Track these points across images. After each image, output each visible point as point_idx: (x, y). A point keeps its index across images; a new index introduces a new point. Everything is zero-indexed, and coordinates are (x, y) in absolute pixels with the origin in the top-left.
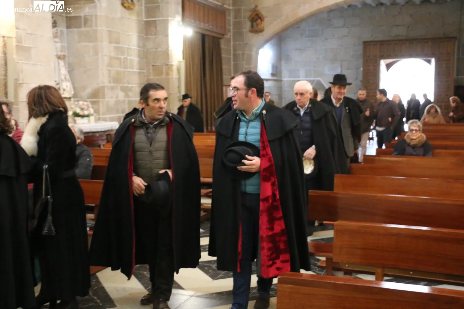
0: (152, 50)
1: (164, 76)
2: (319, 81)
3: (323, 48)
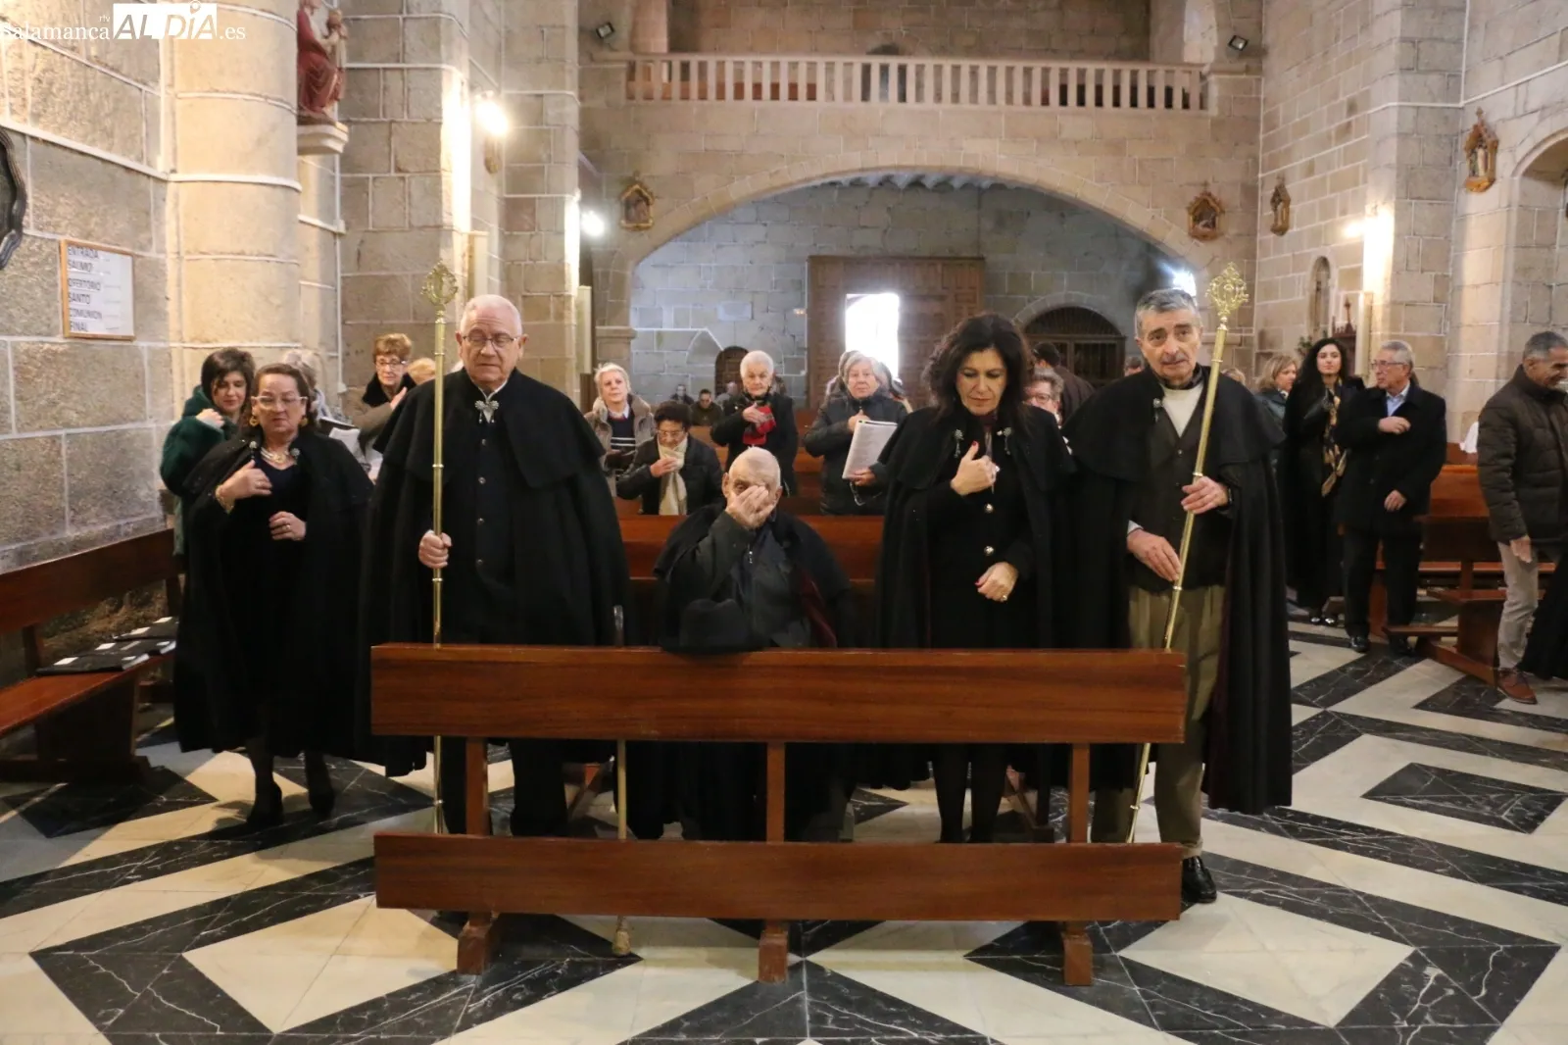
0: (523, 263)
1: (552, 320)
2: (705, 334)
3: (714, 264)
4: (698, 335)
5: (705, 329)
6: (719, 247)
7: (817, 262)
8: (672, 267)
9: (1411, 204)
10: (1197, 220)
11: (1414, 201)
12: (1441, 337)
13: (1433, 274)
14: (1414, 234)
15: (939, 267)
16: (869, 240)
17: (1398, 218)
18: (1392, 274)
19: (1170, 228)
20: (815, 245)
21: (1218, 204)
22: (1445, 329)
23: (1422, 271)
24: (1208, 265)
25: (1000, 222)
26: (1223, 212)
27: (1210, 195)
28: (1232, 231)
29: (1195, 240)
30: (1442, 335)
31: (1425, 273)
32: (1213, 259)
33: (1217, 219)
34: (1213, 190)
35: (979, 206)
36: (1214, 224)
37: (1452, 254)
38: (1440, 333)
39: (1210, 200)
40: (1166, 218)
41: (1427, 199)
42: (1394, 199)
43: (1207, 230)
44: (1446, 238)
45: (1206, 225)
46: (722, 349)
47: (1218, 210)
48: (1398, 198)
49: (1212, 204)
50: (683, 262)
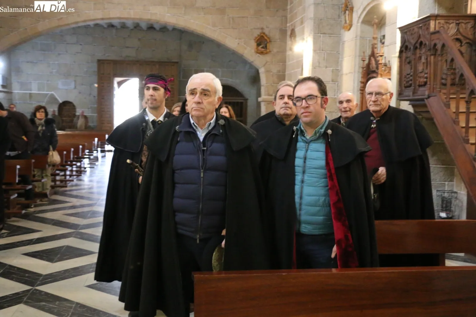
2: (52, 95)
3: (56, 62)
4: (49, 95)
5: (52, 93)
6: (59, 54)
7: (100, 62)
8: (36, 63)
9: (320, 36)
10: (258, 45)
11: (322, 35)
12: (335, 98)
13: (332, 69)
14: (322, 50)
15: (157, 66)
16: (130, 53)
17: (315, 43)
18: (312, 69)
19: (245, 49)
20: (104, 55)
21: (269, 38)
22: (337, 94)
23: (326, 67)
24: (264, 65)
25: (191, 46)
26: (270, 41)
27: (264, 33)
28: (275, 50)
29: (258, 55)
30: (336, 97)
31: (327, 68)
32: (266, 63)
33: (268, 45)
34: (266, 31)
35: (181, 39)
36: (266, 47)
37: (340, 59)
38: (335, 96)
39: (264, 36)
40: (244, 44)
41: (328, 34)
42: (313, 34)
43: (263, 49)
44: (337, 52)
45: (262, 48)
46: (61, 102)
47: (268, 40)
48: (315, 33)
49: (266, 38)
50: (41, 61)
